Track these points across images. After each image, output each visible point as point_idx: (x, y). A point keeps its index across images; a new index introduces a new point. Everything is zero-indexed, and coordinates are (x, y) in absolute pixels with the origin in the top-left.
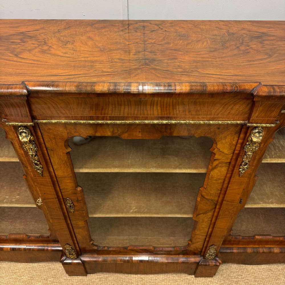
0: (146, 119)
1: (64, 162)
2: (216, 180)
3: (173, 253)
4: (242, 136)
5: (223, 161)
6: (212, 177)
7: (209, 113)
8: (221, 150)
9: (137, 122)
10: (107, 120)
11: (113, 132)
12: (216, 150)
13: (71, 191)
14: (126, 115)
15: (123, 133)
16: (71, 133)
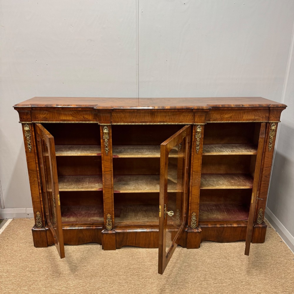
4: (194, 131)
7: (179, 119)
10: (139, 123)
14: (147, 121)
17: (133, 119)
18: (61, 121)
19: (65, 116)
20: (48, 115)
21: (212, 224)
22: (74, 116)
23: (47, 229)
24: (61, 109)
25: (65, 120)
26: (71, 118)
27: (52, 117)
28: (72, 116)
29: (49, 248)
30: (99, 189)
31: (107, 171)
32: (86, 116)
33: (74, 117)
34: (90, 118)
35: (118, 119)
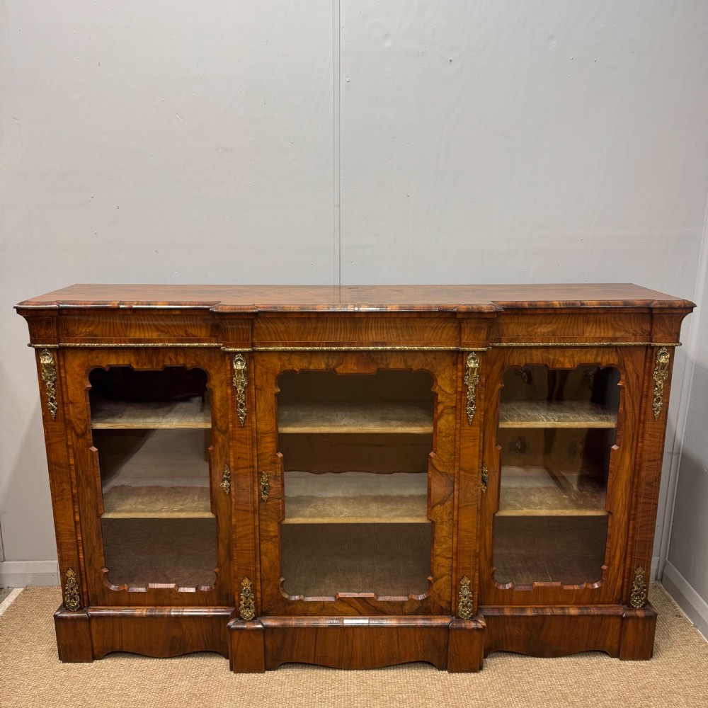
0: (362, 345)
1: (270, 407)
2: (446, 437)
3: (407, 608)
4: (460, 367)
5: (448, 404)
6: (440, 432)
7: (421, 338)
8: (443, 388)
9: (353, 348)
10: (323, 346)
11: (327, 365)
12: (437, 387)
13: (270, 458)
14: (342, 340)
15: (338, 365)
16: (284, 366)
17: (307, 337)
18: (130, 343)
19: (141, 330)
20: (100, 328)
21: (513, 609)
22: (163, 329)
23: (92, 615)
27: (110, 332)
28: (158, 330)
31: (243, 468)
32: (192, 331)
33: (162, 331)
34: (203, 333)
35: (270, 336)
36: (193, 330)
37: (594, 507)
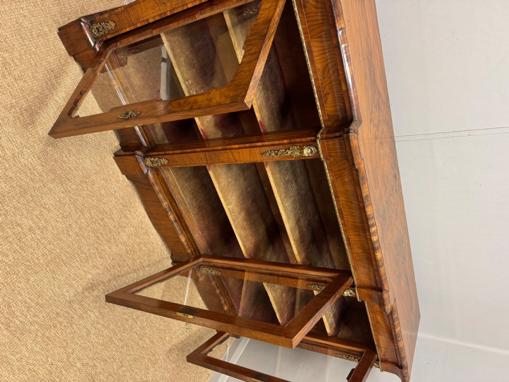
17: (343, 196)
18: (306, 43)
19: (321, 52)
20: (314, 10)
21: (216, 284)
22: (326, 73)
23: (95, 49)
24: (335, 42)
25: (310, 52)
26: (319, 66)
27: (312, 21)
28: (324, 69)
29: (71, 60)
30: (202, 130)
31: (233, 156)
32: (330, 98)
33: (323, 72)
34: (329, 108)
35: (338, 171)
36: (331, 100)
37: (281, 316)
